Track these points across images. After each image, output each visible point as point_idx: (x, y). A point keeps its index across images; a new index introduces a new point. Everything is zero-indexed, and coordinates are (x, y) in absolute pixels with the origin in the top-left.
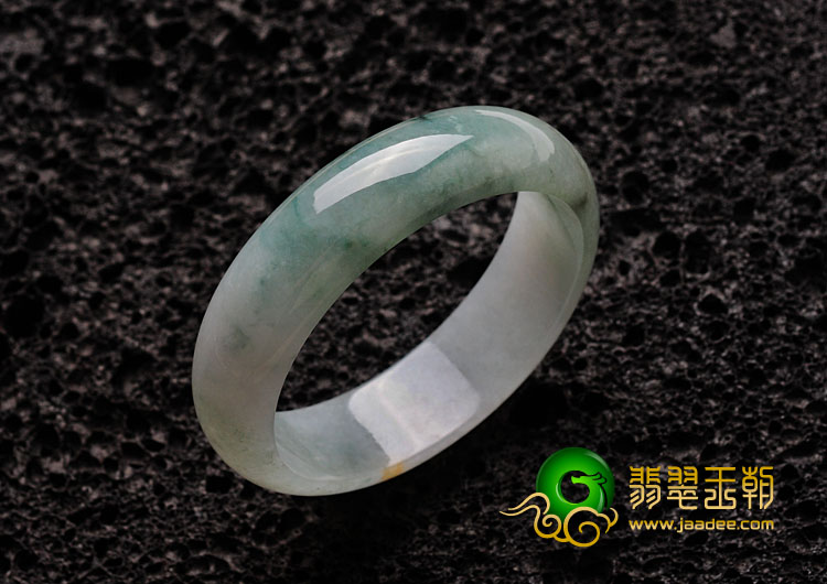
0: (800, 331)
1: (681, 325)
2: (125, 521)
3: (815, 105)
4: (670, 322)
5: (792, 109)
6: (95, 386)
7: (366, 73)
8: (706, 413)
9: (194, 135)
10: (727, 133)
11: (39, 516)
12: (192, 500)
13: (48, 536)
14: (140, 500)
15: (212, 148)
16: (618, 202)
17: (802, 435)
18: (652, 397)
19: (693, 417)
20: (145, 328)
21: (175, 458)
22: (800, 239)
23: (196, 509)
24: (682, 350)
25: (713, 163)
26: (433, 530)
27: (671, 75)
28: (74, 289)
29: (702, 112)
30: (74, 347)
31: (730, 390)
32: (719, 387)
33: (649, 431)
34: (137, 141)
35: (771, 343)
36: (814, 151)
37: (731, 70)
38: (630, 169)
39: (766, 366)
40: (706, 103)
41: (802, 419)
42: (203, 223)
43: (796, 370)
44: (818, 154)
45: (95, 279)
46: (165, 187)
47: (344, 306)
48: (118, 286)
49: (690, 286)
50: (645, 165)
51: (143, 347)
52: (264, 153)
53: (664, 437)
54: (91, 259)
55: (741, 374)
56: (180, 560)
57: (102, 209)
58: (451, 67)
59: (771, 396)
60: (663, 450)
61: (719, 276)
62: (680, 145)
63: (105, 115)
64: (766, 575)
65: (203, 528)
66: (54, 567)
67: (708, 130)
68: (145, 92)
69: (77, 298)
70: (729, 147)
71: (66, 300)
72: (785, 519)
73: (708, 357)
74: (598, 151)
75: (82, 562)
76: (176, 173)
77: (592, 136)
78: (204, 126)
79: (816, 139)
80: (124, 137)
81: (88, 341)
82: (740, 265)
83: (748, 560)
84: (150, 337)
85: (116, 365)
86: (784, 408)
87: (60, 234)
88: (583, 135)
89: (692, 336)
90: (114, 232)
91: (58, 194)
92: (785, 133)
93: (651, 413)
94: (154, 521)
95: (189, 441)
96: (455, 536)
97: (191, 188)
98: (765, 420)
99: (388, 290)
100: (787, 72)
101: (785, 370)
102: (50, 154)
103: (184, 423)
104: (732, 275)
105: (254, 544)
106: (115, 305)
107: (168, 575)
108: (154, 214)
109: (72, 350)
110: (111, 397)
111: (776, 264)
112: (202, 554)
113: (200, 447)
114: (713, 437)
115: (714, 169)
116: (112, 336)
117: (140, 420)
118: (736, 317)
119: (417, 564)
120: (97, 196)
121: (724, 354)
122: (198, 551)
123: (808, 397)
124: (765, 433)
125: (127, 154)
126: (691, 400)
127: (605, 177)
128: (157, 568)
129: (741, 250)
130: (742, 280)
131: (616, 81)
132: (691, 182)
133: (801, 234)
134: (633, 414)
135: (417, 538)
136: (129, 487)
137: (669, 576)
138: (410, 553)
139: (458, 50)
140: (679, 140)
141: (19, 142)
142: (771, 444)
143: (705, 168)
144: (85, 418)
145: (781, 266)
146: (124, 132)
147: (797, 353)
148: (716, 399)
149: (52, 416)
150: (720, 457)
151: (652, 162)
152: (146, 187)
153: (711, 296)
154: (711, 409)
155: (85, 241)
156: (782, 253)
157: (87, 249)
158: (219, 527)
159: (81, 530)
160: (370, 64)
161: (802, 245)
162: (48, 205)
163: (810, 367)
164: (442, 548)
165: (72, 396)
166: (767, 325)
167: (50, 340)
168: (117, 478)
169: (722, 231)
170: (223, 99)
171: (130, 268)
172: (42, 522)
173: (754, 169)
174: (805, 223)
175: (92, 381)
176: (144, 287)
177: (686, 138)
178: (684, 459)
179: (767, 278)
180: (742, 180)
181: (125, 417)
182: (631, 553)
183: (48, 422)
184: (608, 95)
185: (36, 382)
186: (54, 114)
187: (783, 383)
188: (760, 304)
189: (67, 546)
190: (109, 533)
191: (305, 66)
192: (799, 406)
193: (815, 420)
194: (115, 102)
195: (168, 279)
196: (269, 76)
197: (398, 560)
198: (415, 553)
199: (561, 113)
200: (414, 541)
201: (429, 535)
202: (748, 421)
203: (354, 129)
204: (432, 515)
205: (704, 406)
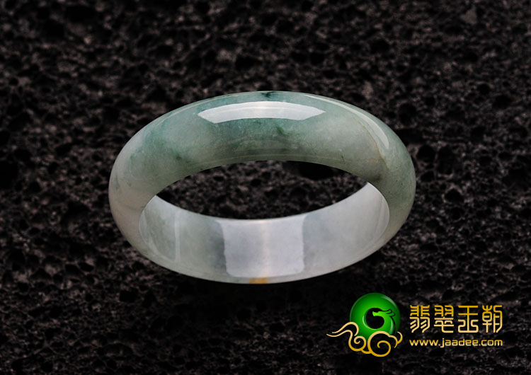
0: (510, 217)
1: (433, 209)
2: (66, 317)
3: (527, 67)
4: (426, 206)
5: (511, 68)
6: (50, 225)
7: (235, 25)
8: (447, 268)
9: (121, 60)
10: (469, 82)
11: (10, 311)
12: (110, 306)
13: (15, 324)
14: (76, 303)
15: (132, 69)
16: (396, 123)
17: (508, 287)
18: (413, 256)
19: (439, 271)
20: (83, 189)
21: (100, 277)
22: (513, 156)
23: (113, 312)
24: (433, 225)
25: (458, 101)
26: (266, 336)
27: (434, 40)
28: (38, 159)
29: (453, 66)
30: (37, 198)
31: (463, 254)
32: (456, 252)
33: (410, 278)
34: (83, 62)
35: (491, 224)
36: (524, 98)
37: (473, 39)
38: (404, 102)
39: (487, 240)
40: (456, 60)
41: (508, 277)
42: (124, 120)
43: (506, 243)
44: (527, 100)
45: (52, 153)
46: (100, 94)
47: (215, 182)
48: (67, 159)
49: (440, 182)
50: (414, 100)
51: (82, 201)
52: (166, 75)
53: (419, 283)
54: (51, 139)
55: (471, 244)
56: (101, 346)
57: (59, 106)
58: (291, 25)
59: (489, 260)
60: (418, 292)
61: (459, 177)
62: (437, 88)
63: (63, 43)
65: (117, 325)
66: (18, 346)
67: (456, 79)
68: (90, 28)
69: (40, 165)
70: (470, 91)
71: (33, 166)
73: (450, 231)
74: (384, 88)
75: (36, 343)
76: (108, 85)
77: (381, 78)
78: (128, 54)
79: (526, 89)
80: (75, 59)
81: (46, 195)
82: (473, 171)
83: (470, 368)
84: (87, 194)
85: (64, 212)
86: (498, 269)
87: (31, 121)
88: (375, 77)
89: (440, 216)
90: (66, 122)
91: (30, 94)
92: (506, 84)
93: (411, 266)
94: (85, 319)
95: (110, 266)
96: (280, 341)
97: (117, 96)
98: (485, 276)
99: (243, 172)
100: (509, 43)
101: (499, 243)
102: (26, 67)
103: (107, 253)
104: (468, 177)
105: (149, 338)
106: (65, 171)
107: (93, 355)
108: (92, 111)
109: (36, 200)
110: (60, 233)
111: (496, 171)
112: (115, 342)
113: (117, 271)
114: (450, 285)
115: (459, 105)
116: (62, 192)
117: (78, 249)
118: (469, 205)
119: (255, 358)
120: (56, 97)
121: (460, 230)
122: (113, 340)
123: (514, 262)
124: (485, 284)
125: (77, 70)
126: (438, 259)
127: (388, 106)
128: (85, 350)
129: (474, 161)
130: (474, 181)
131: (398, 41)
132: (443, 113)
133: (513, 153)
134: (399, 266)
135: (256, 341)
136: (69, 295)
138: (251, 350)
139: (296, 14)
140: (437, 84)
141: (6, 57)
142: (488, 292)
143: (453, 104)
144: (43, 246)
145: (500, 173)
146: (75, 55)
147: (507, 232)
148: (453, 259)
149: (21, 244)
150: (455, 299)
151: (419, 98)
152: (88, 93)
153: (453, 190)
154: (450, 266)
155: (47, 127)
156: (501, 165)
157: (48, 132)
158: (127, 325)
159: (37, 322)
160: (238, 19)
161: (514, 160)
162: (23, 101)
163: (516, 242)
164: (272, 348)
165: (35, 231)
166: (489, 212)
167: (21, 193)
168: (62, 288)
169: (462, 147)
170: (140, 36)
171: (75, 147)
172: (11, 315)
173: (486, 107)
174: (517, 145)
175: (48, 222)
176: (84, 161)
177: (442, 83)
178: (432, 298)
179: (491, 181)
180: (477, 114)
181: (68, 247)
182: (394, 359)
183: (18, 247)
184: (392, 51)
185: (12, 220)
186: (30, 40)
187: (497, 252)
188: (485, 198)
189: (27, 332)
190: (55, 325)
191: (195, 18)
192: (507, 267)
193: (517, 277)
194: (70, 34)
195: (100, 156)
196: (172, 23)
197: (243, 355)
198: (254, 351)
199: (361, 61)
200: (254, 342)
201: (264, 339)
202: (474, 276)
203: (226, 63)
204: (266, 326)
205: (446, 264)
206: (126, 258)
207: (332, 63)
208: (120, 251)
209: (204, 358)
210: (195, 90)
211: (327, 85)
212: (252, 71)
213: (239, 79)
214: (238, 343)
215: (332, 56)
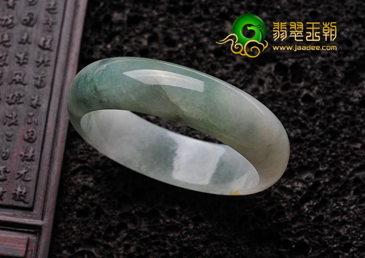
0: (351, 109)
1: (295, 111)
4: (289, 110)
8: (313, 154)
10: (303, 10)
12: (71, 223)
17: (360, 161)
19: (308, 157)
22: (345, 62)
23: (74, 227)
24: (297, 123)
26: (191, 227)
31: (323, 142)
32: (318, 141)
35: (338, 116)
36: (345, 17)
39: (339, 128)
41: (359, 154)
43: (352, 128)
44: (347, 17)
49: (296, 90)
53: (296, 169)
55: (327, 133)
56: (70, 254)
59: (343, 143)
60: (295, 175)
61: (309, 84)
64: (354, 234)
65: (79, 237)
67: (292, 9)
72: (359, 205)
73: (310, 126)
79: (345, 10)
82: (318, 78)
83: (344, 227)
89: (300, 116)
92: (330, 8)
96: (202, 229)
98: (343, 156)
101: (347, 129)
104: (315, 83)
105: (105, 242)
111: (335, 75)
112: (80, 249)
113: (70, 195)
114: (318, 167)
118: (320, 104)
119: (186, 245)
121: (317, 124)
122: (78, 248)
123: (361, 142)
124: (343, 162)
126: (305, 149)
129: (318, 70)
130: (320, 85)
133: (345, 59)
135: (185, 232)
137: (308, 239)
138: (182, 239)
142: (347, 167)
145: (338, 77)
147: (352, 120)
148: (317, 147)
150: (323, 176)
153: (306, 94)
154: (315, 153)
156: (338, 71)
158: (87, 235)
163: (360, 127)
164: (197, 236)
166: (336, 107)
169: (307, 61)
174: (346, 53)
178: (307, 179)
179: (333, 83)
182: (288, 229)
187: (347, 136)
188: (331, 97)
192: (356, 146)
197: (177, 244)
198: (185, 239)
199: (220, 6)
200: (183, 233)
201: (190, 229)
202: (334, 157)
203: (120, 23)
204: (189, 219)
205: (312, 151)
206: (75, 185)
207: (198, 11)
208: (70, 179)
209: (148, 251)
210: (101, 47)
211: (198, 29)
212: (141, 26)
213: (132, 33)
214: (171, 235)
215: (198, 5)
